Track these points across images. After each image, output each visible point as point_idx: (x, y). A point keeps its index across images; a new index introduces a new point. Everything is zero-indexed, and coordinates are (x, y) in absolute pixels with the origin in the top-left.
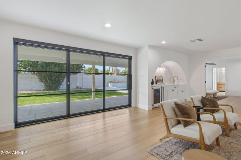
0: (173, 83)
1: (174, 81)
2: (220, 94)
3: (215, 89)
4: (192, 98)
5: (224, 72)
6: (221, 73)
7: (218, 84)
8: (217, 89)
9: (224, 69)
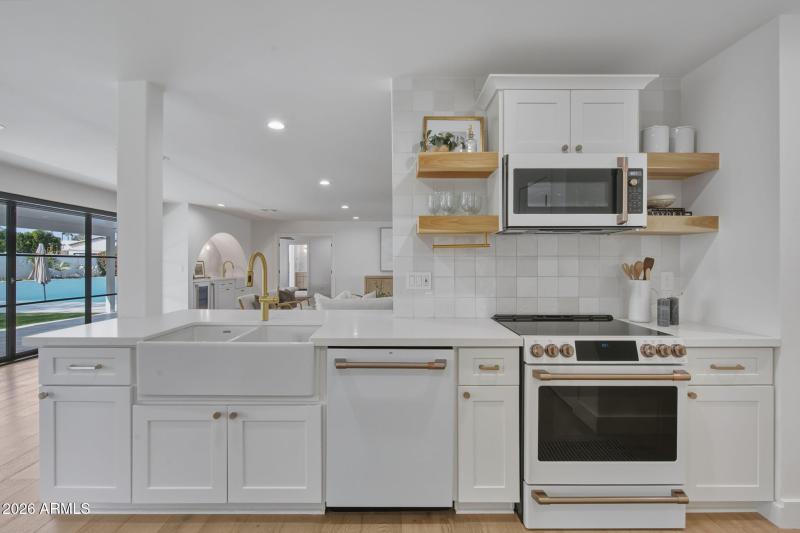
0: (224, 276)
1: (225, 272)
2: (298, 294)
3: (292, 284)
4: (240, 300)
5: (305, 251)
6: (302, 253)
7: (297, 275)
8: (296, 285)
9: (306, 246)
